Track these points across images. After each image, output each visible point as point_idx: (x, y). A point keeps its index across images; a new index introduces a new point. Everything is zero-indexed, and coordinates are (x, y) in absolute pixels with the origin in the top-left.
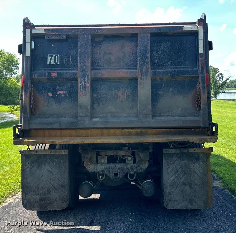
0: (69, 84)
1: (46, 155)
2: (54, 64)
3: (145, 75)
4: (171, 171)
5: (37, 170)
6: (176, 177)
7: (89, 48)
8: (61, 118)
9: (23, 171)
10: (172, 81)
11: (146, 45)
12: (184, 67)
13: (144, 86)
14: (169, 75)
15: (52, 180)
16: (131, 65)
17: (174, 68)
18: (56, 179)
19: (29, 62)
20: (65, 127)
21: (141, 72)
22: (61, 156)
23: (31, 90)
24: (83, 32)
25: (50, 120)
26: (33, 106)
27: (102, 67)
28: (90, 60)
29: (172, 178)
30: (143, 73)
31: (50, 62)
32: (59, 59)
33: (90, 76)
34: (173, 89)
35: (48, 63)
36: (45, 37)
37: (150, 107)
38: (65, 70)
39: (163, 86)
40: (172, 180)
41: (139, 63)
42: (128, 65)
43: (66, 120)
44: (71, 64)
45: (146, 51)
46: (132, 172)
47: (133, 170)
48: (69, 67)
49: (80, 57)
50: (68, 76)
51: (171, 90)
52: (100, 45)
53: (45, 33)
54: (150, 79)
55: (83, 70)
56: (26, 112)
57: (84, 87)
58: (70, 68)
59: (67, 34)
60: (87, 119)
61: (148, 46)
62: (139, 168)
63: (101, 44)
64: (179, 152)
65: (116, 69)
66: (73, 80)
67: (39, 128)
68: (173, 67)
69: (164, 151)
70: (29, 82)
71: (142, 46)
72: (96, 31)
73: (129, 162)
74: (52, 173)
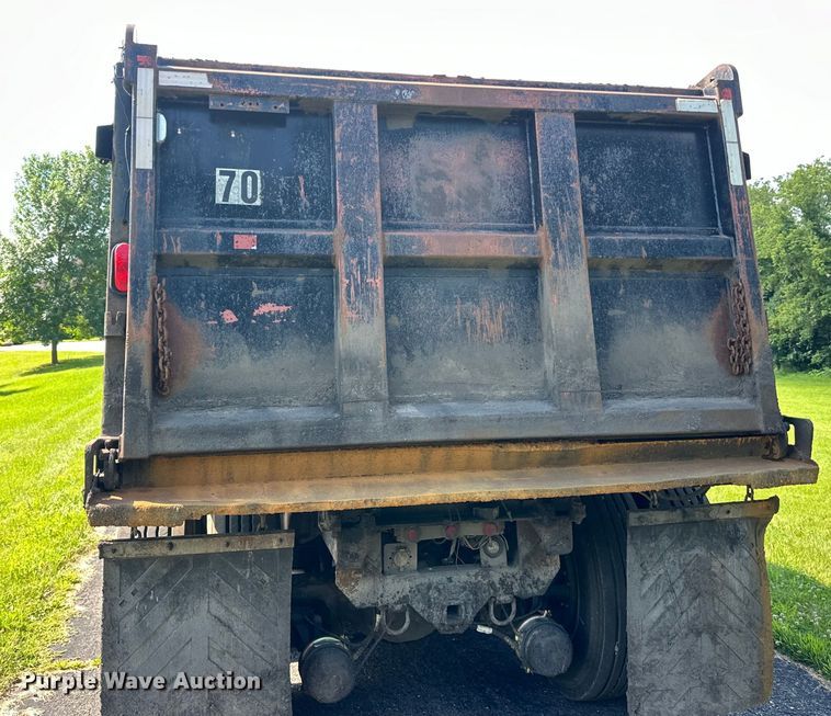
0: (300, 280)
1: (206, 556)
2: (242, 202)
3: (567, 252)
4: (650, 589)
5: (167, 619)
6: (668, 609)
7: (374, 149)
8: (271, 409)
9: (110, 625)
10: (649, 275)
11: (566, 150)
12: (680, 228)
13: (566, 289)
14: (645, 254)
15: (227, 655)
16: (512, 217)
17: (650, 233)
18: (243, 650)
19: (148, 193)
20: (296, 445)
21: (554, 242)
22: (265, 557)
23: (158, 300)
24: (352, 95)
25: (229, 415)
26: (164, 363)
27: (416, 222)
28: (377, 194)
29: (656, 614)
30: (561, 247)
31: (226, 196)
32: (259, 185)
33: (379, 251)
34: (654, 302)
35: (219, 199)
36: (211, 103)
37: (591, 365)
38: (285, 226)
39: (621, 291)
40: (654, 620)
41: (547, 210)
42: (503, 217)
43: (296, 415)
44: (302, 204)
45: (567, 171)
46: (504, 598)
47: (508, 590)
48: (298, 217)
49: (343, 182)
50: (298, 249)
51: (648, 304)
52: (404, 143)
53: (210, 86)
54: (584, 267)
55: (353, 230)
56: (140, 386)
57: (363, 290)
58: (303, 221)
59: (294, 96)
60: (376, 411)
61: (570, 154)
62: (529, 581)
63: (408, 141)
64: (680, 519)
65: (464, 229)
66: (313, 266)
67: (193, 449)
68: (646, 228)
69: (633, 518)
70: (151, 269)
71: (553, 152)
72: (397, 92)
73: (492, 562)
74: (229, 628)
